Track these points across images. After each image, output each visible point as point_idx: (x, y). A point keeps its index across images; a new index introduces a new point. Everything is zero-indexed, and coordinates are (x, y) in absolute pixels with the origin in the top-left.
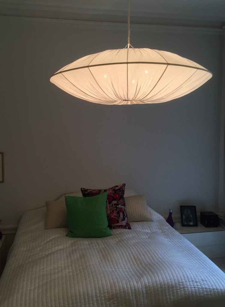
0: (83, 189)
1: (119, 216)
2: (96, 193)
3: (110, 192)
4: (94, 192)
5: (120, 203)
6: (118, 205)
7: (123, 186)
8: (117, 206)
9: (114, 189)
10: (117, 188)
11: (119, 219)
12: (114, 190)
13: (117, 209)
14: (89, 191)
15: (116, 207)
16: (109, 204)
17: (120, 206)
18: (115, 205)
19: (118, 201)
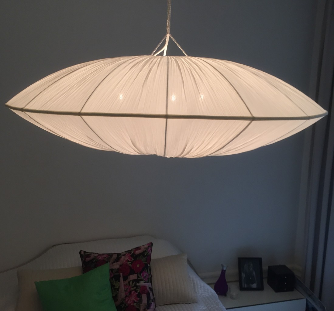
0: (82, 253)
1: (141, 301)
2: (104, 260)
3: (127, 258)
4: (100, 258)
5: (142, 278)
6: (138, 281)
7: (149, 247)
8: (138, 284)
9: (134, 254)
10: (138, 252)
11: (139, 306)
12: (132, 256)
13: (136, 289)
14: (92, 256)
15: (135, 286)
16: (123, 281)
17: (142, 283)
18: (134, 283)
19: (139, 276)
